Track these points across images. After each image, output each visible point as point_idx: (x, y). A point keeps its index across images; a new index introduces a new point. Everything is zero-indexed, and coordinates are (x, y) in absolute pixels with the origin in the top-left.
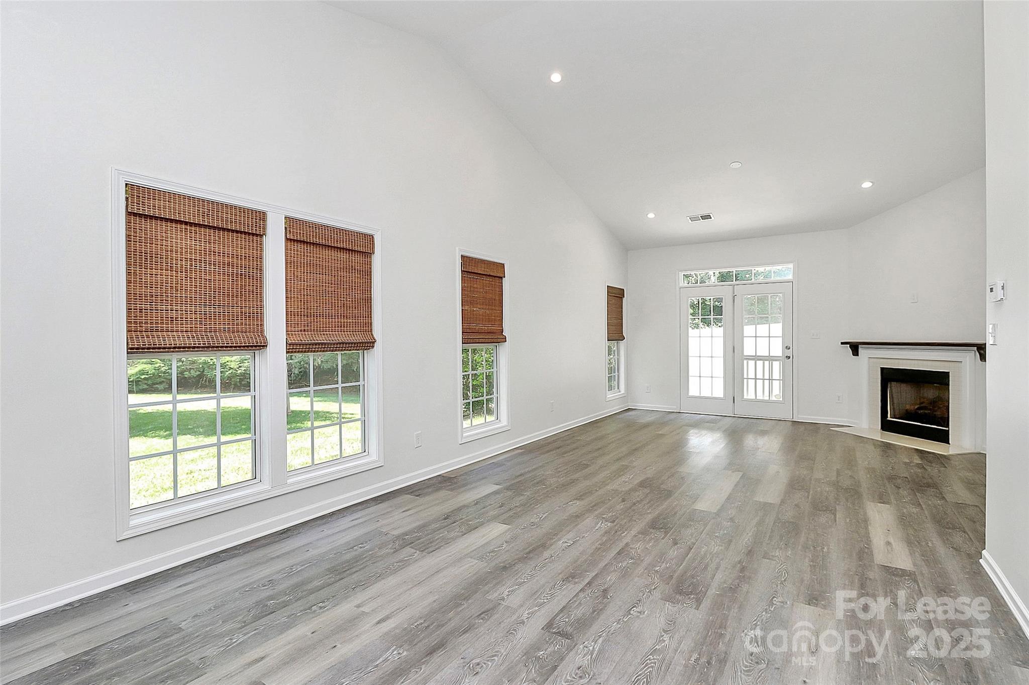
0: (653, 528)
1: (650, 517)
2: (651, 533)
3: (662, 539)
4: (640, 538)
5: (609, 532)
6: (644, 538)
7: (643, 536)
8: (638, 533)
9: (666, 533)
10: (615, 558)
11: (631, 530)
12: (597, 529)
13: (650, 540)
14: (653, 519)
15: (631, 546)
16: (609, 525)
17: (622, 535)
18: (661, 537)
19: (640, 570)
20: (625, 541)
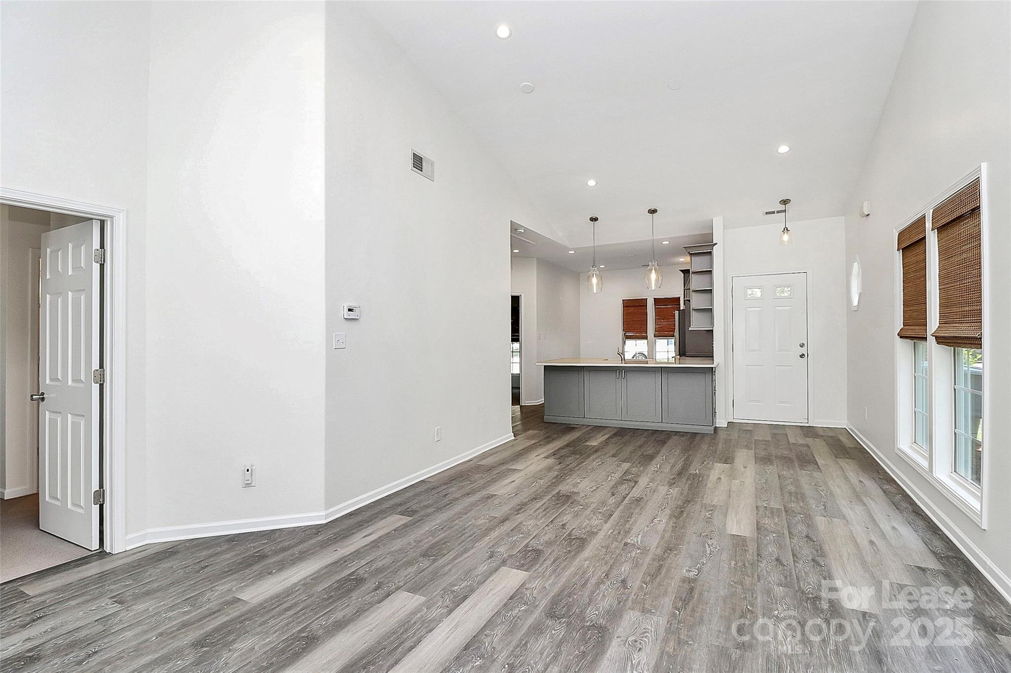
0: (582, 538)
1: (587, 553)
2: (584, 534)
3: (575, 528)
4: (595, 528)
5: (626, 532)
6: (591, 529)
7: (592, 530)
8: (597, 533)
9: (570, 534)
10: (613, 512)
11: (605, 535)
12: (639, 535)
13: (586, 527)
14: (582, 551)
15: (602, 521)
16: (629, 540)
17: (612, 531)
18: (575, 530)
19: (593, 506)
20: (608, 525)
